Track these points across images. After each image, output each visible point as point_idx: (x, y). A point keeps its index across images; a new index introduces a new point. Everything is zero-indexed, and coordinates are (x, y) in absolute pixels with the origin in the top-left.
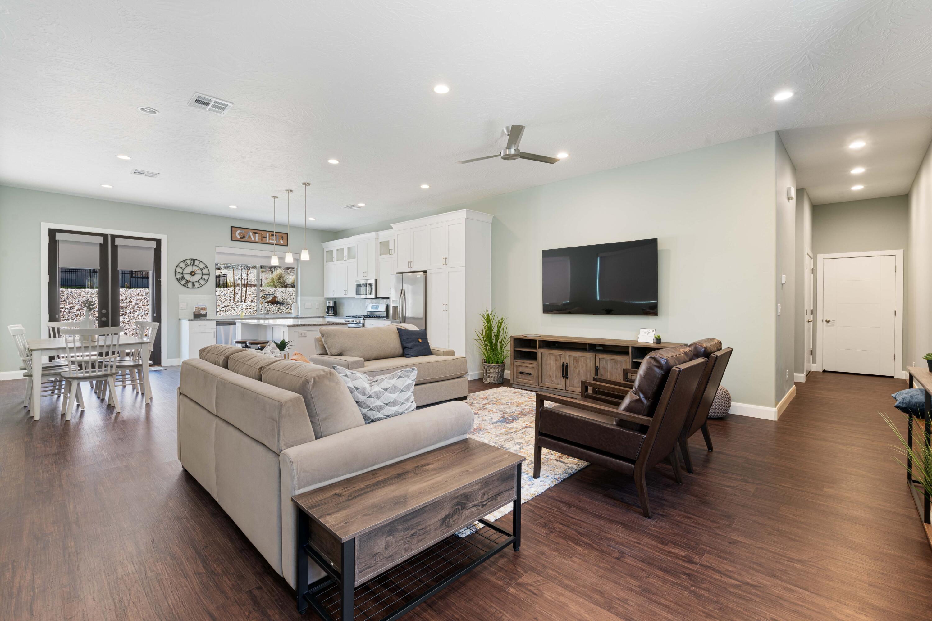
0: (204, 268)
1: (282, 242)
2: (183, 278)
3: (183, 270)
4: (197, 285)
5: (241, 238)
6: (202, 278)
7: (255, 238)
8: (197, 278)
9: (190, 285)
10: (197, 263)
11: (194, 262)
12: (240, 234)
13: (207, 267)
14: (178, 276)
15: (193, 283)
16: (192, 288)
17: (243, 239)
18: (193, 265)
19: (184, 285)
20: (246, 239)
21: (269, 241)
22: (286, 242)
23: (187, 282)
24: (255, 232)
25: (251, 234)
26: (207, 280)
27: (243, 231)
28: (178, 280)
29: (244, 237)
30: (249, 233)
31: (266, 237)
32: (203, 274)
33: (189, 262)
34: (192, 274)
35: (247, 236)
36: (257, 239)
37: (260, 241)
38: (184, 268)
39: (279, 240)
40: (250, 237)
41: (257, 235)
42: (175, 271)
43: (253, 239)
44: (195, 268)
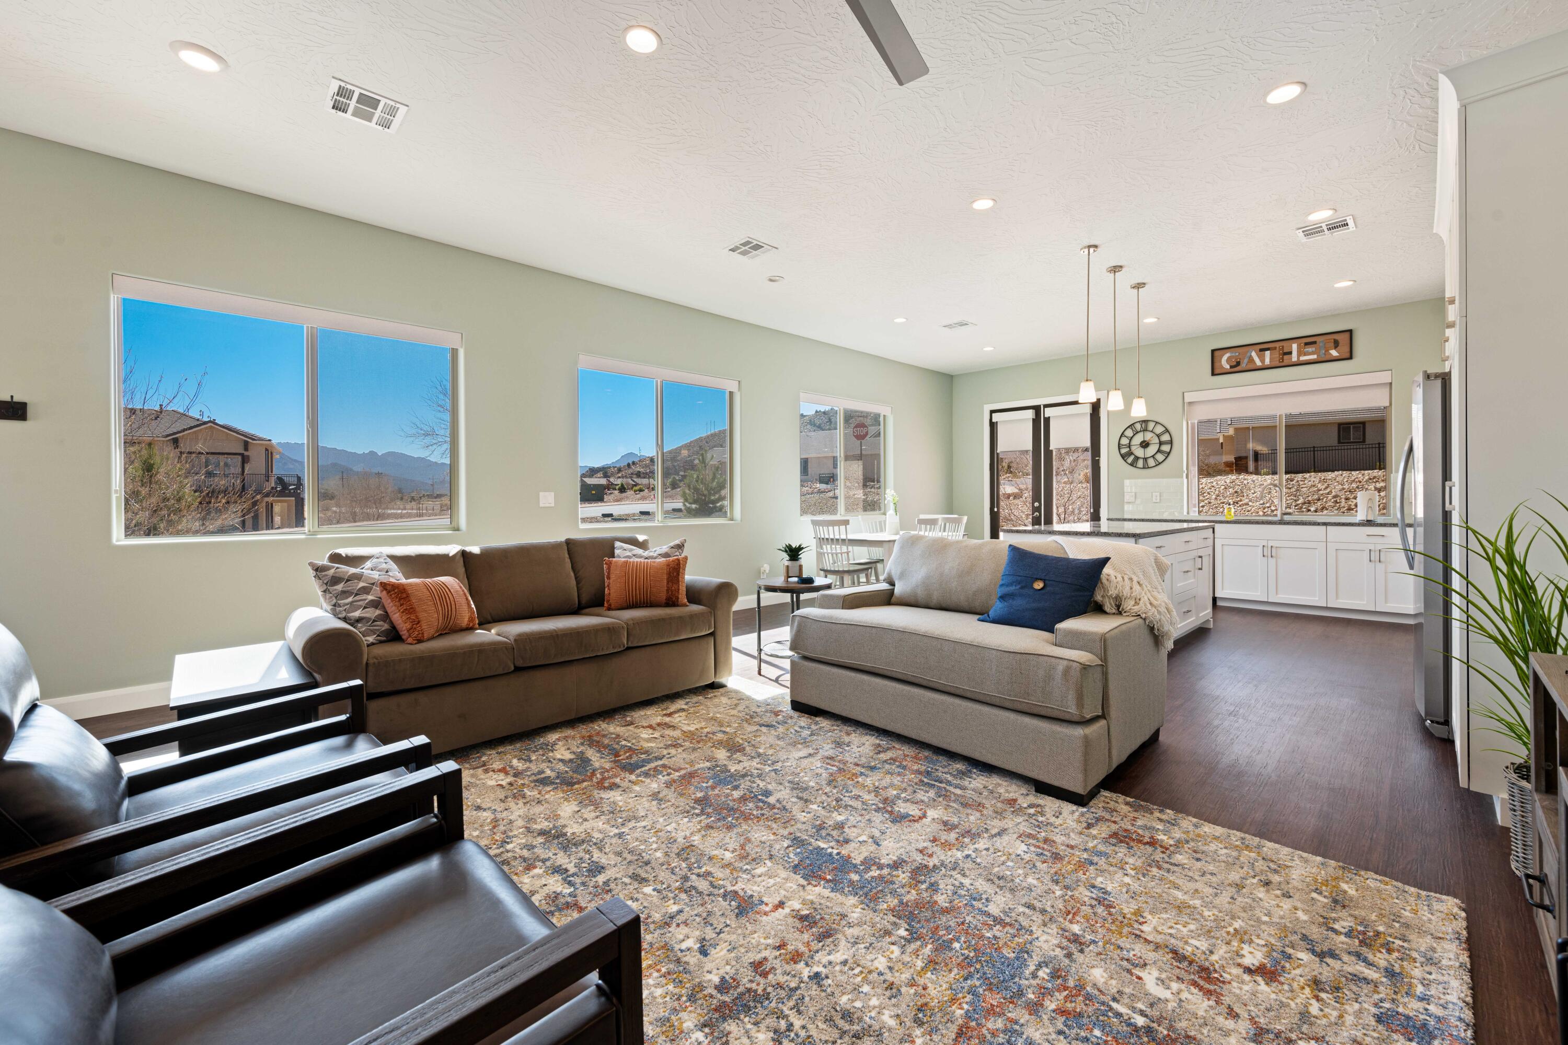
0: (1163, 433)
1: (1334, 353)
2: (1130, 453)
3: (1130, 440)
4: (1151, 462)
5: (1231, 367)
6: (1159, 451)
7: (1263, 361)
8: (1152, 450)
9: (1140, 463)
10: (1151, 426)
11: (1146, 426)
12: (1228, 361)
13: (1167, 431)
14: (1124, 451)
15: (1145, 459)
16: (1144, 468)
17: (1236, 368)
18: (1145, 430)
19: (1132, 465)
20: (1243, 366)
21: (1298, 358)
22: (1348, 350)
23: (1137, 458)
24: (1262, 347)
25: (1254, 354)
26: (1169, 453)
27: (1236, 353)
28: (1124, 457)
29: (1238, 364)
30: (1248, 354)
31: (1290, 353)
32: (1161, 443)
33: (1138, 426)
34: (1145, 445)
35: (1246, 361)
36: (1267, 361)
37: (1277, 364)
38: (1132, 438)
39: (1327, 351)
40: (1251, 360)
41: (1268, 353)
42: (1119, 444)
43: (1258, 363)
44: (1148, 436)
